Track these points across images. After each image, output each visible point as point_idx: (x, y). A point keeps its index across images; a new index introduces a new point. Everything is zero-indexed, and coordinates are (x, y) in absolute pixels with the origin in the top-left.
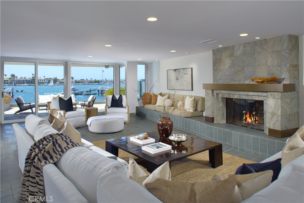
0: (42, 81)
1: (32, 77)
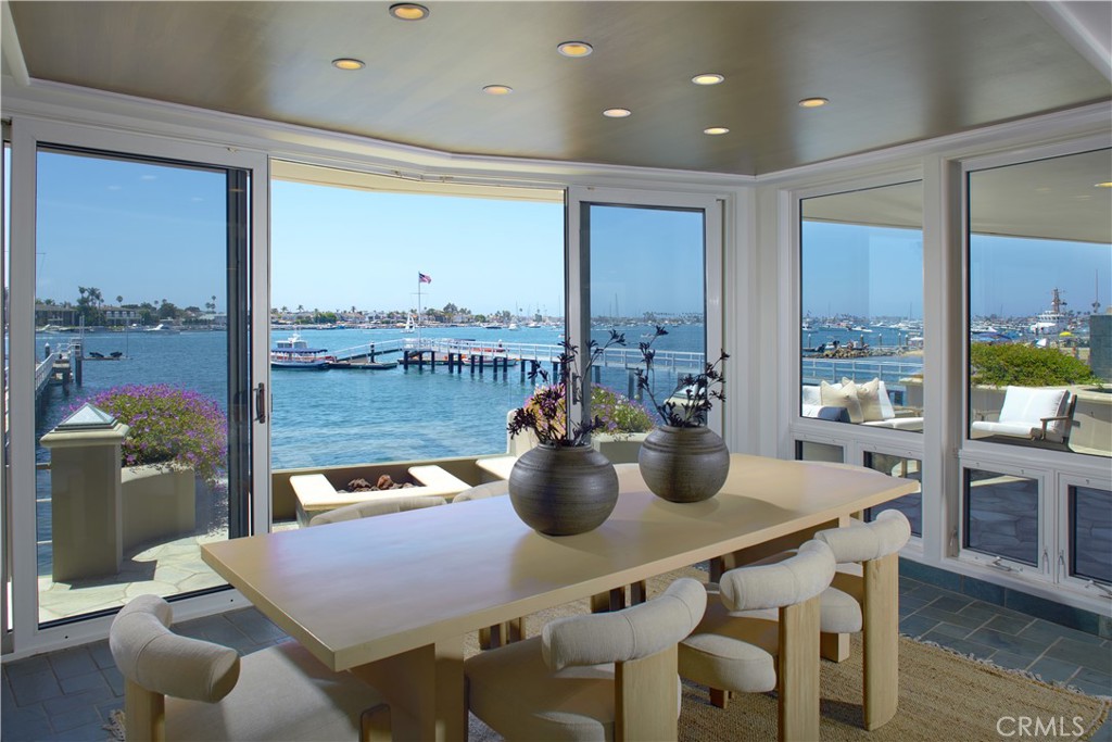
0: (117, 316)
1: (78, 301)
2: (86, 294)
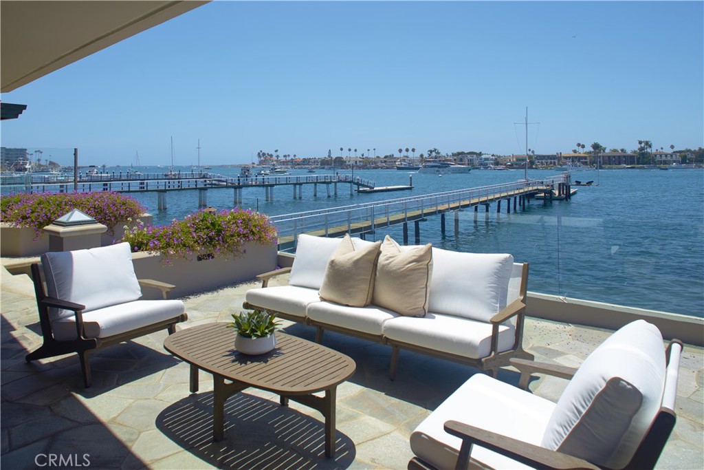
0: (664, 158)
1: (639, 149)
2: (643, 145)
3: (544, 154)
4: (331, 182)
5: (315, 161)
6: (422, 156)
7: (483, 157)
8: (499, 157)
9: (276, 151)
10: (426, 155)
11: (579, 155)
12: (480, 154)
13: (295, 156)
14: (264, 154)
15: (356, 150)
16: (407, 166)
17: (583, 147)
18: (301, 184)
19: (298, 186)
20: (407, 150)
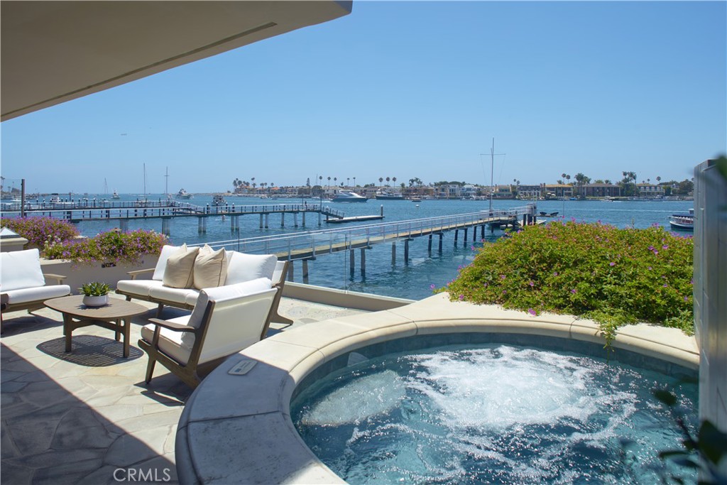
0: (648, 190)
1: (623, 181)
2: (627, 176)
3: (528, 185)
4: (298, 212)
5: (293, 190)
6: (403, 185)
7: (466, 187)
8: (483, 187)
9: (253, 179)
10: (407, 185)
11: (563, 186)
12: (464, 184)
13: (272, 184)
14: (240, 182)
15: (335, 179)
16: (387, 196)
17: (568, 177)
18: (267, 213)
19: (264, 215)
20: (388, 179)
